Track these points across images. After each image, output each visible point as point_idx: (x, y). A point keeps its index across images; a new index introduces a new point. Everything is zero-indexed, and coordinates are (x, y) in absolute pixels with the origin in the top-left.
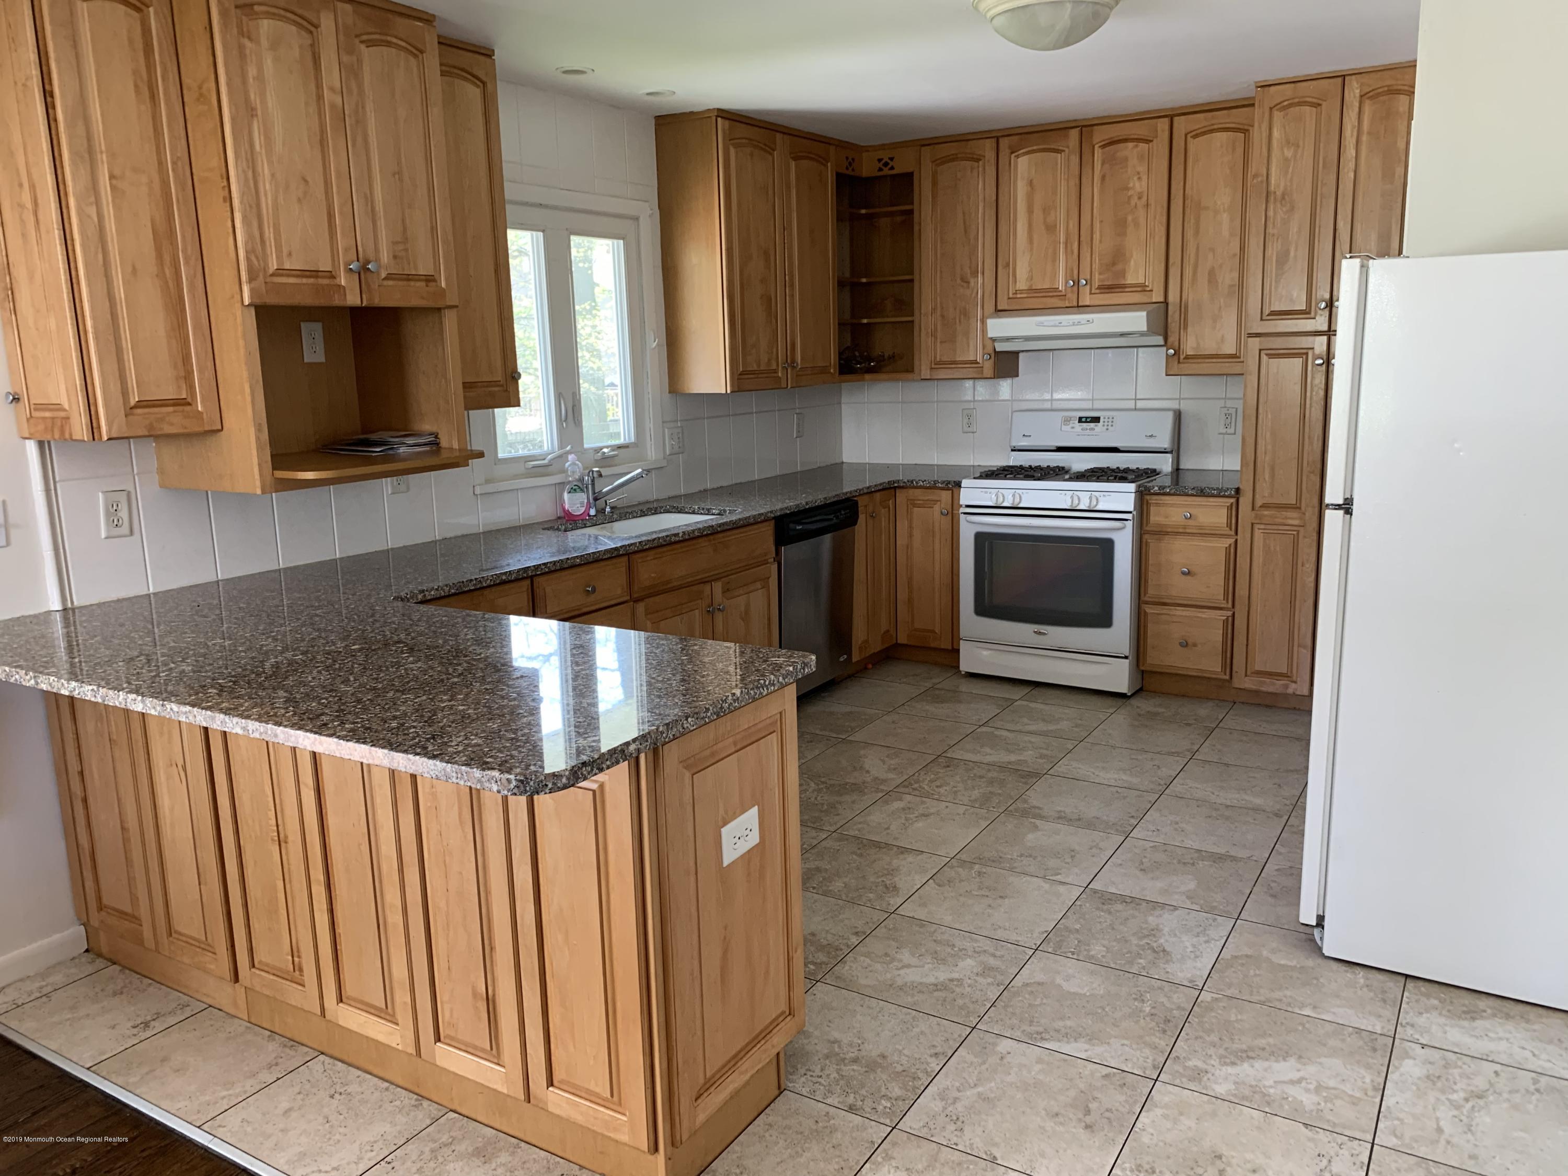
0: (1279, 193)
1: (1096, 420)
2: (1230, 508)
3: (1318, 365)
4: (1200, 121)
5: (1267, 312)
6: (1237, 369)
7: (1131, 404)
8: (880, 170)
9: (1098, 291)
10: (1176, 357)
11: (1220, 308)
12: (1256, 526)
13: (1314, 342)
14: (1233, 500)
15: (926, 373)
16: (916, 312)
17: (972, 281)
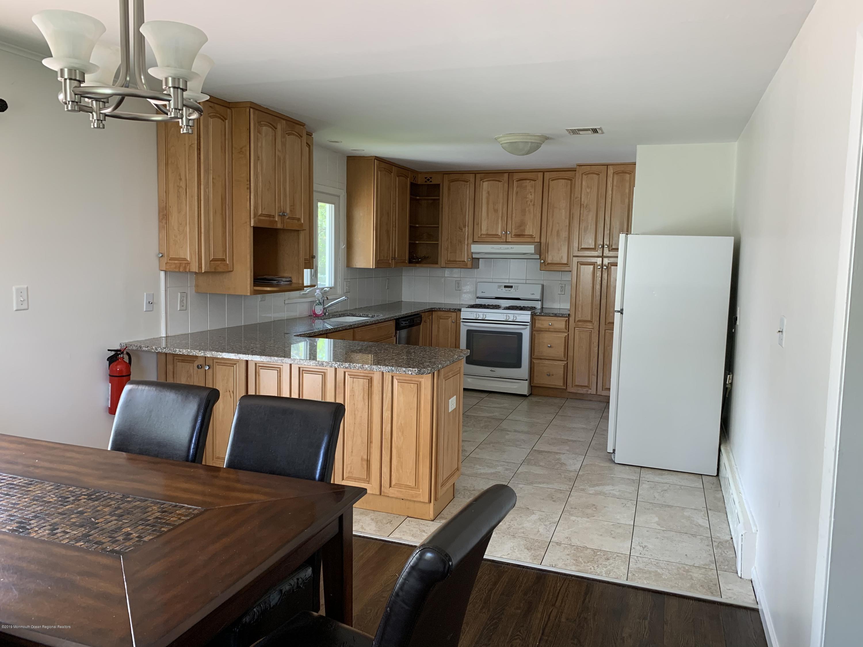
0: (585, 205)
1: (511, 287)
2: (566, 321)
3: (599, 268)
4: (554, 175)
5: (580, 248)
6: (567, 269)
7: (524, 281)
8: (426, 182)
9: (514, 236)
10: (544, 264)
11: (561, 245)
12: (576, 329)
13: (597, 260)
14: (567, 318)
15: (443, 264)
16: (440, 240)
17: (464, 229)
